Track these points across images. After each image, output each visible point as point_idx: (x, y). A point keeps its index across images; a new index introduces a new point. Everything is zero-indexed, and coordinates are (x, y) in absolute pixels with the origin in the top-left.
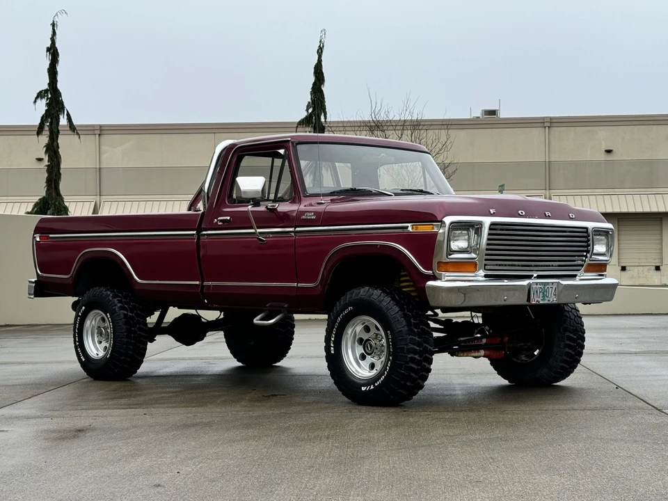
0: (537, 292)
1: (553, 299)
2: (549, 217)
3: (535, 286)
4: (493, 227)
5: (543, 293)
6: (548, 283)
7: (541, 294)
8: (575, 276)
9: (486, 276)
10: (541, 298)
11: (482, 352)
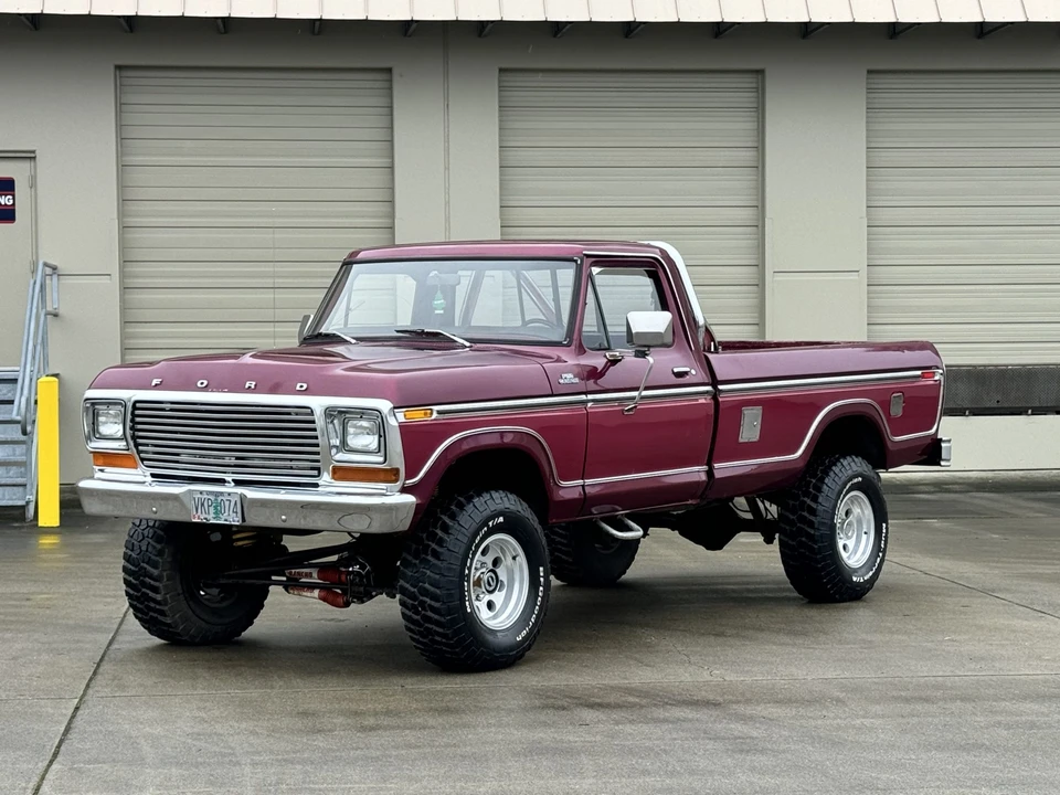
0: (202, 505)
1: (234, 519)
2: (249, 390)
3: (199, 496)
4: (138, 405)
5: (216, 508)
6: (222, 494)
7: (212, 509)
8: (316, 485)
9: (153, 475)
10: (212, 515)
11: (316, 593)
